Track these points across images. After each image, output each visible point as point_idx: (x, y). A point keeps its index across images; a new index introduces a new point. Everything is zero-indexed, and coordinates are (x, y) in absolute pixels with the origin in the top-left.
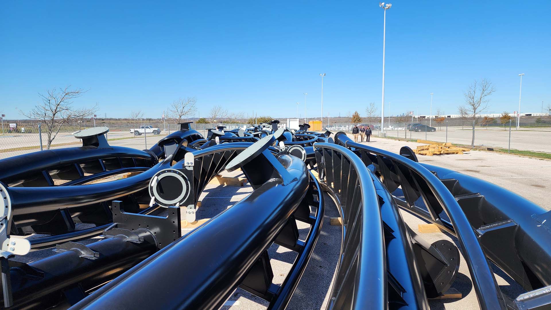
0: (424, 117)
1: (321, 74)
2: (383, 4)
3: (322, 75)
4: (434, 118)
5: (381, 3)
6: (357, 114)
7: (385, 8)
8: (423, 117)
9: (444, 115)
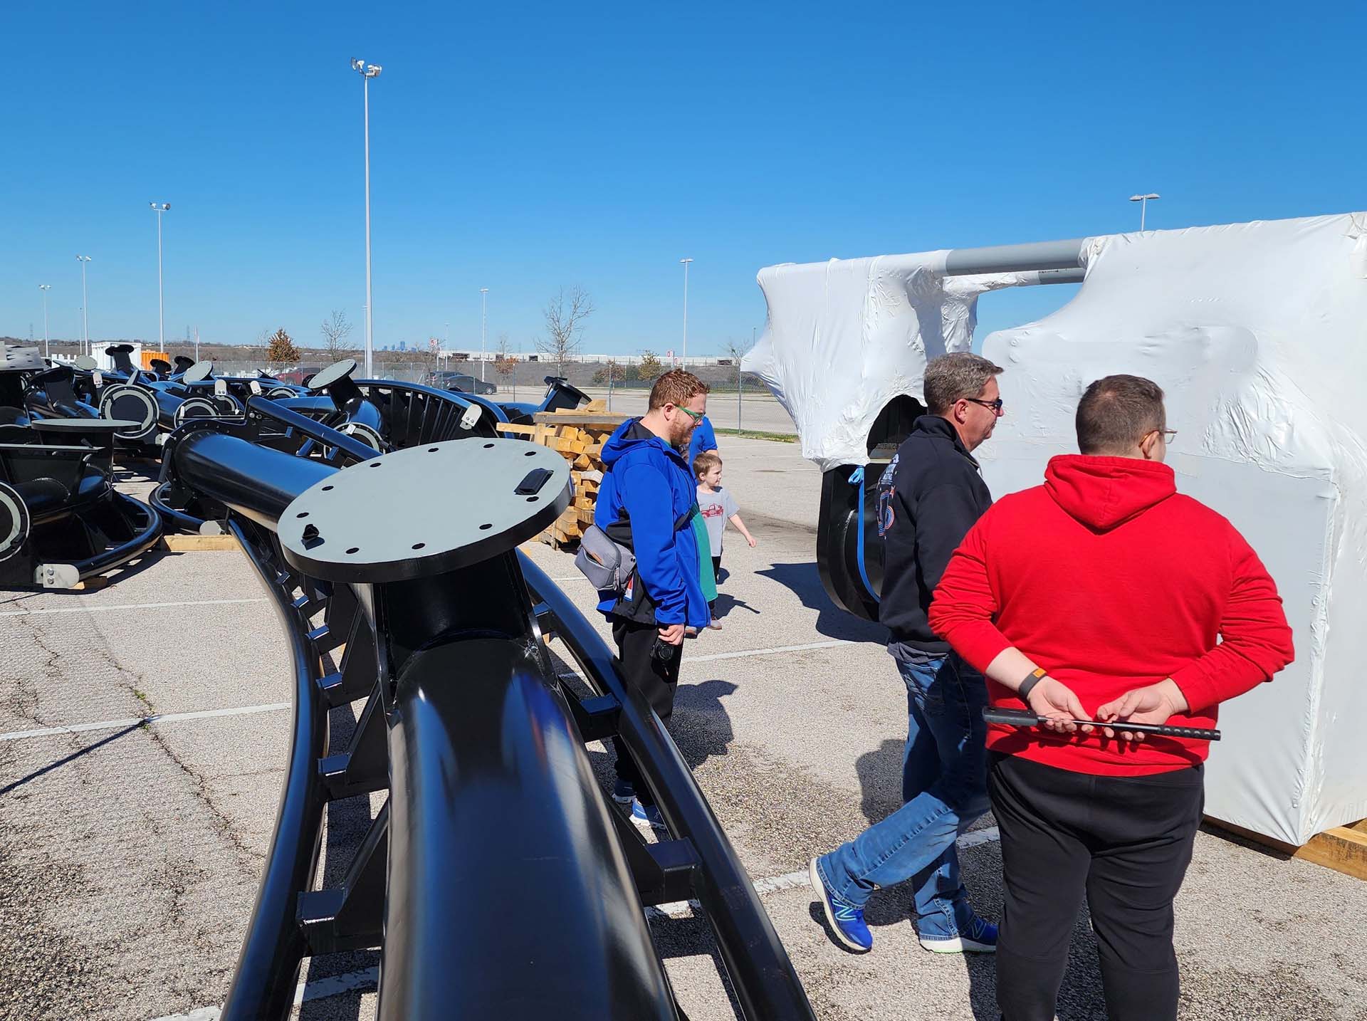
0: (466, 356)
1: (154, 205)
2: (361, 63)
3: (159, 208)
4: (494, 360)
5: (357, 61)
6: (282, 337)
7: (367, 74)
8: (462, 355)
9: (520, 352)
